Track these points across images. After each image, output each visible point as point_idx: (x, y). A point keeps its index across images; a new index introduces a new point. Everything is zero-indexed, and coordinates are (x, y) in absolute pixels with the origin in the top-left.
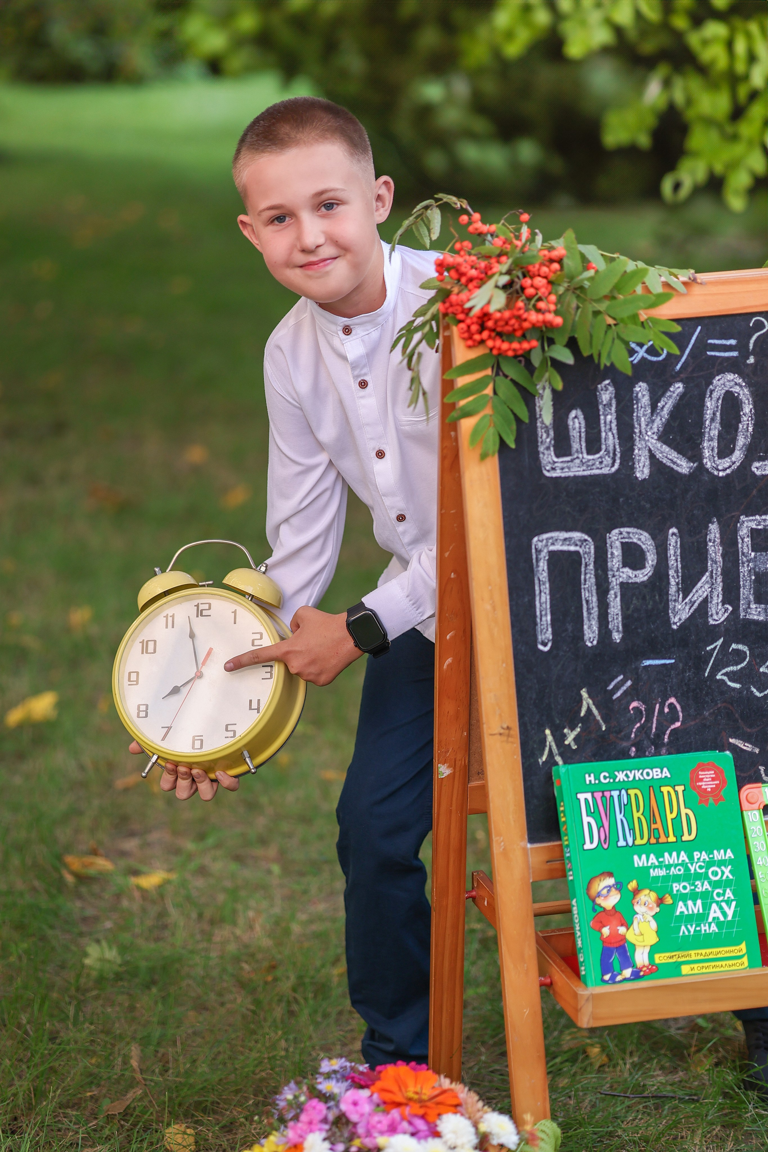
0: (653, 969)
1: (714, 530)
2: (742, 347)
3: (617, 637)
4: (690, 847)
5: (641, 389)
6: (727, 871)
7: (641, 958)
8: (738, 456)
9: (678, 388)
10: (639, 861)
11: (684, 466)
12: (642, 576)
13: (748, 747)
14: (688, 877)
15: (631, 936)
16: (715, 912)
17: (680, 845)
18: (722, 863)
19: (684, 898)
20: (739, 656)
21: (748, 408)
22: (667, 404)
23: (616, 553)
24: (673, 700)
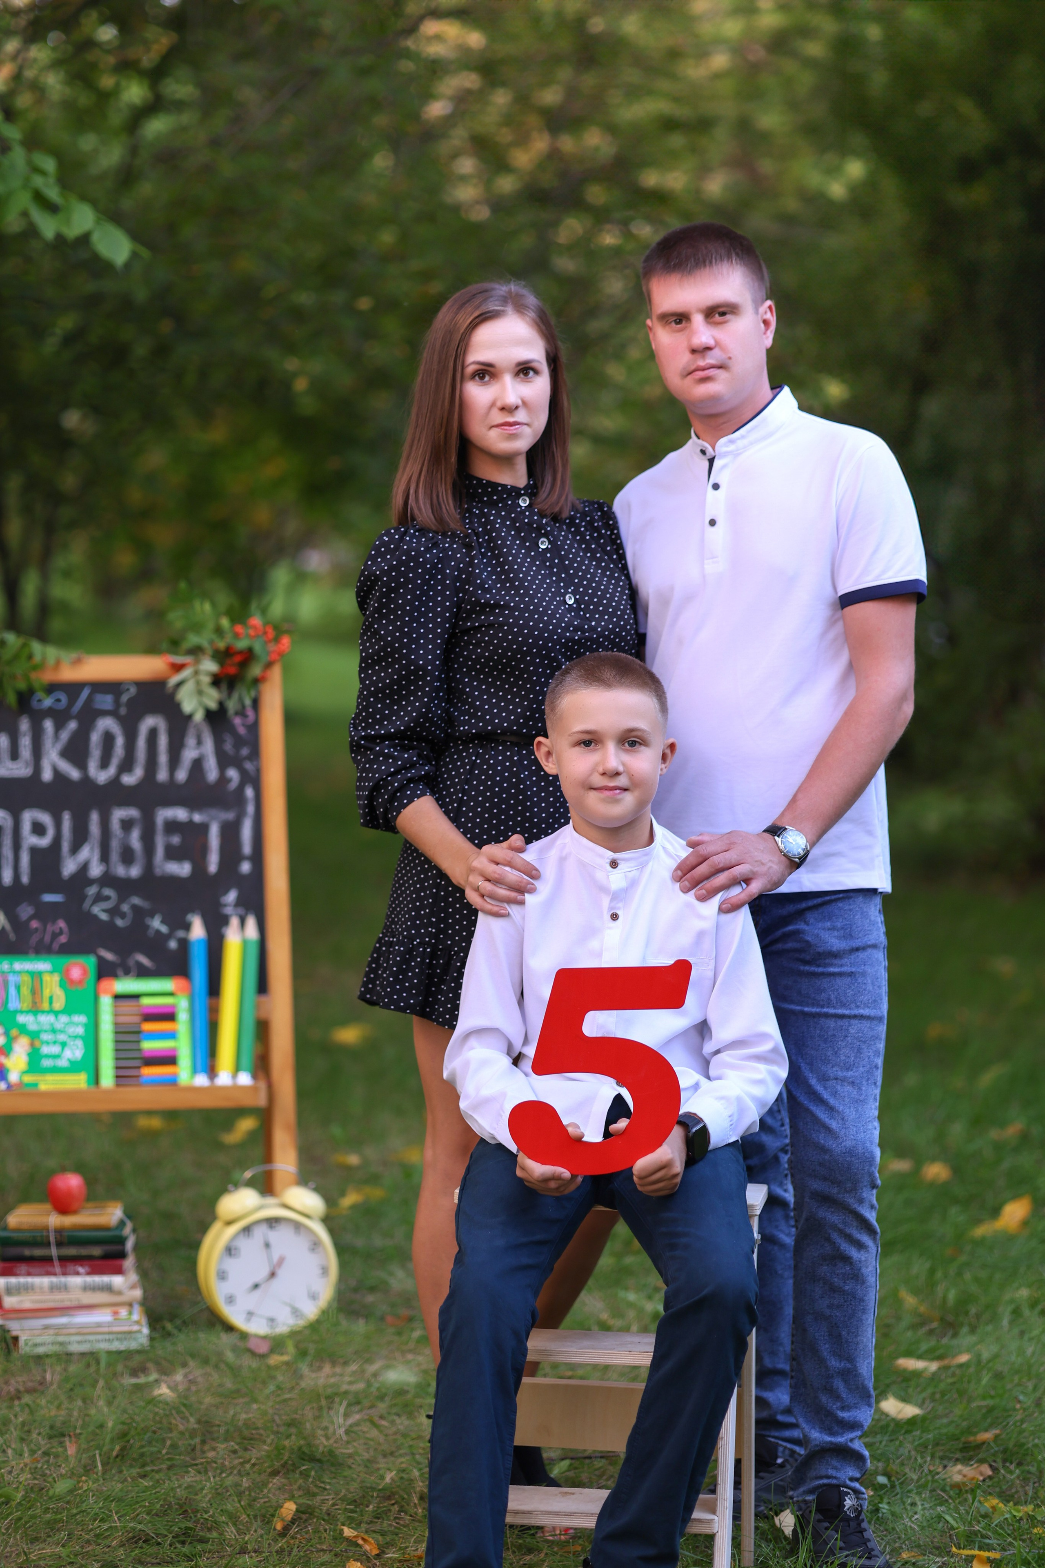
0: (20, 1084)
1: (95, 817)
2: (117, 702)
3: (25, 879)
4: (56, 1013)
5: (48, 725)
6: (80, 1030)
7: (13, 1077)
8: (112, 770)
9: (73, 725)
10: (21, 1019)
11: (75, 774)
12: (44, 842)
13: (109, 956)
14: (54, 1031)
15: (8, 1063)
16: (68, 1054)
17: (51, 1011)
18: (77, 1024)
19: (48, 1043)
20: (108, 898)
21: (120, 741)
22: (65, 735)
23: (26, 827)
24: (61, 924)
